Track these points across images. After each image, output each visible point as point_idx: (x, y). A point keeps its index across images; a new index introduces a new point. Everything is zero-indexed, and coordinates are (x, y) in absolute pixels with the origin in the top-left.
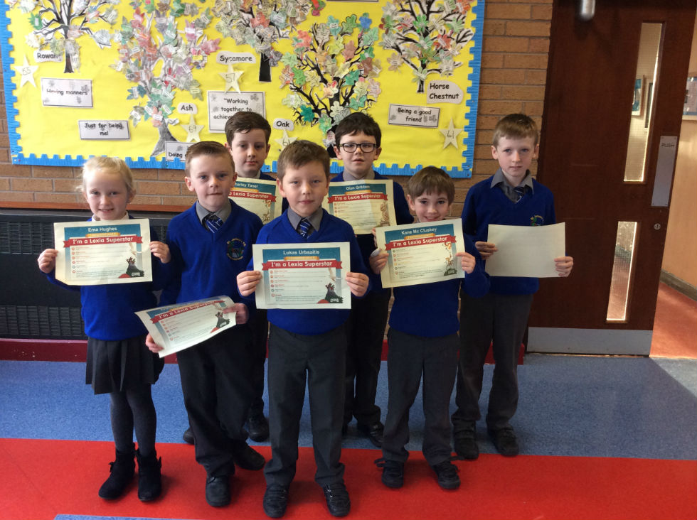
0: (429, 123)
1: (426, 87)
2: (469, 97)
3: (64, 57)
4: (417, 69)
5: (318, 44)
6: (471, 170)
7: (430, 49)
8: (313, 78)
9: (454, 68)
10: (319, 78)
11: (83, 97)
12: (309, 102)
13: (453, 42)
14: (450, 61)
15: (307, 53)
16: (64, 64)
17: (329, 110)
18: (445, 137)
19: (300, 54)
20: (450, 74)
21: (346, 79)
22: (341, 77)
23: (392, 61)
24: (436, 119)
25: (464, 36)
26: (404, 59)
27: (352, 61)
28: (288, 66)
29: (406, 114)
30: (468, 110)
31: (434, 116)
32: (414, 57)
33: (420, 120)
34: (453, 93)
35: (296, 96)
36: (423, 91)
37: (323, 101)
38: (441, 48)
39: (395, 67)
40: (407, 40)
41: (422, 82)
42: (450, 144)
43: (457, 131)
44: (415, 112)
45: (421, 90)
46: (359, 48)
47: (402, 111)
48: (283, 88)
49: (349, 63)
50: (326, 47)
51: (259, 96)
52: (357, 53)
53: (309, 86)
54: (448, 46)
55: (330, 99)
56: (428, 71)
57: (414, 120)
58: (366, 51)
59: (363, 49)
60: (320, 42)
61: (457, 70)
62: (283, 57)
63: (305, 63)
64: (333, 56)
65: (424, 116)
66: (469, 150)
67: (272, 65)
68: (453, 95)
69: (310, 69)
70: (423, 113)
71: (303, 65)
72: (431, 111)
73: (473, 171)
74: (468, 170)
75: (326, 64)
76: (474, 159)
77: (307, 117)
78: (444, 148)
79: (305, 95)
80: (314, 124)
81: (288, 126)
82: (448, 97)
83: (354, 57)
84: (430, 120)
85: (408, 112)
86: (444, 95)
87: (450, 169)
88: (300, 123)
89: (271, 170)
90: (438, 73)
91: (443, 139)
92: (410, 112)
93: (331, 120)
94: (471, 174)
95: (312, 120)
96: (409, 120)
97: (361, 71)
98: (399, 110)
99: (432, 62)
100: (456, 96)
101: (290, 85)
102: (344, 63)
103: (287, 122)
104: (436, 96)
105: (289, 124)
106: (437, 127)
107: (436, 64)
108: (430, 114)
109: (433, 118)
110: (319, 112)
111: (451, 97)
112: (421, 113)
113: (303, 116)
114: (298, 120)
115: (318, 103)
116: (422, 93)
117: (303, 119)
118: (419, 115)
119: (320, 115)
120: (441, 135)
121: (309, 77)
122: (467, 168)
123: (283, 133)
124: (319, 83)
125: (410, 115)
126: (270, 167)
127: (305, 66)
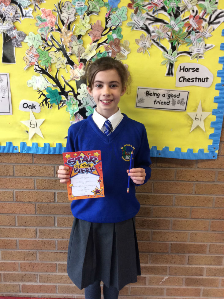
0: (177, 106)
1: (175, 70)
2: (219, 80)
4: (167, 52)
5: (63, 24)
6: (217, 152)
7: (180, 31)
8: (59, 59)
9: (204, 51)
10: (66, 60)
12: (55, 84)
13: (204, 24)
14: (201, 43)
15: (51, 33)
17: (76, 93)
18: (192, 120)
19: (45, 34)
20: (200, 57)
22: (88, 59)
23: (141, 43)
24: (184, 103)
25: (217, 17)
26: (154, 40)
27: (100, 42)
28: (32, 48)
29: (155, 98)
30: (217, 93)
31: (183, 99)
32: (164, 38)
33: (167, 103)
34: (203, 77)
35: (41, 78)
36: (172, 74)
37: (70, 83)
38: (192, 30)
39: (144, 49)
40: (157, 20)
41: (171, 65)
42: (198, 127)
43: (205, 115)
44: (164, 95)
45: (170, 73)
46: (106, 28)
47: (150, 94)
48: (28, 69)
49: (96, 44)
50: (71, 27)
51: (4, 78)
52: (104, 33)
53: (55, 68)
54: (199, 28)
55: (76, 81)
56: (178, 54)
58: (114, 32)
59: (111, 30)
60: (65, 22)
61: (208, 52)
62: (27, 38)
63: (50, 44)
64: (79, 37)
65: (173, 99)
66: (216, 133)
67: (15, 45)
68: (202, 79)
69: (56, 50)
70: (172, 96)
71: (48, 45)
72: (180, 94)
73: (218, 153)
74: (214, 152)
75: (72, 45)
76: (221, 141)
77: (54, 99)
78: (191, 130)
79: (51, 77)
80: (60, 107)
81: (35, 109)
82: (197, 80)
83: (101, 38)
84: (179, 104)
85: (157, 95)
86: (193, 79)
87: (196, 151)
88: (47, 105)
89: (19, 150)
90: (189, 55)
91: (190, 122)
92: (158, 95)
93: (78, 103)
94: (217, 156)
95: (59, 102)
96: (157, 104)
97: (108, 52)
98: (147, 93)
99: (182, 44)
100: (206, 80)
101: (35, 66)
102: (91, 44)
103: (33, 104)
104: (186, 79)
105: (35, 106)
106: (185, 110)
107: (187, 46)
108: (179, 97)
109: (182, 102)
110: (66, 95)
111: (201, 80)
112: (170, 97)
113: (49, 98)
114: (44, 103)
115: (65, 85)
116: (171, 76)
117: (49, 102)
118: (168, 98)
119: (67, 98)
120: (188, 118)
121: (54, 58)
122: (213, 150)
123: (30, 115)
124: (65, 65)
125: (158, 98)
126: (18, 148)
127: (50, 48)
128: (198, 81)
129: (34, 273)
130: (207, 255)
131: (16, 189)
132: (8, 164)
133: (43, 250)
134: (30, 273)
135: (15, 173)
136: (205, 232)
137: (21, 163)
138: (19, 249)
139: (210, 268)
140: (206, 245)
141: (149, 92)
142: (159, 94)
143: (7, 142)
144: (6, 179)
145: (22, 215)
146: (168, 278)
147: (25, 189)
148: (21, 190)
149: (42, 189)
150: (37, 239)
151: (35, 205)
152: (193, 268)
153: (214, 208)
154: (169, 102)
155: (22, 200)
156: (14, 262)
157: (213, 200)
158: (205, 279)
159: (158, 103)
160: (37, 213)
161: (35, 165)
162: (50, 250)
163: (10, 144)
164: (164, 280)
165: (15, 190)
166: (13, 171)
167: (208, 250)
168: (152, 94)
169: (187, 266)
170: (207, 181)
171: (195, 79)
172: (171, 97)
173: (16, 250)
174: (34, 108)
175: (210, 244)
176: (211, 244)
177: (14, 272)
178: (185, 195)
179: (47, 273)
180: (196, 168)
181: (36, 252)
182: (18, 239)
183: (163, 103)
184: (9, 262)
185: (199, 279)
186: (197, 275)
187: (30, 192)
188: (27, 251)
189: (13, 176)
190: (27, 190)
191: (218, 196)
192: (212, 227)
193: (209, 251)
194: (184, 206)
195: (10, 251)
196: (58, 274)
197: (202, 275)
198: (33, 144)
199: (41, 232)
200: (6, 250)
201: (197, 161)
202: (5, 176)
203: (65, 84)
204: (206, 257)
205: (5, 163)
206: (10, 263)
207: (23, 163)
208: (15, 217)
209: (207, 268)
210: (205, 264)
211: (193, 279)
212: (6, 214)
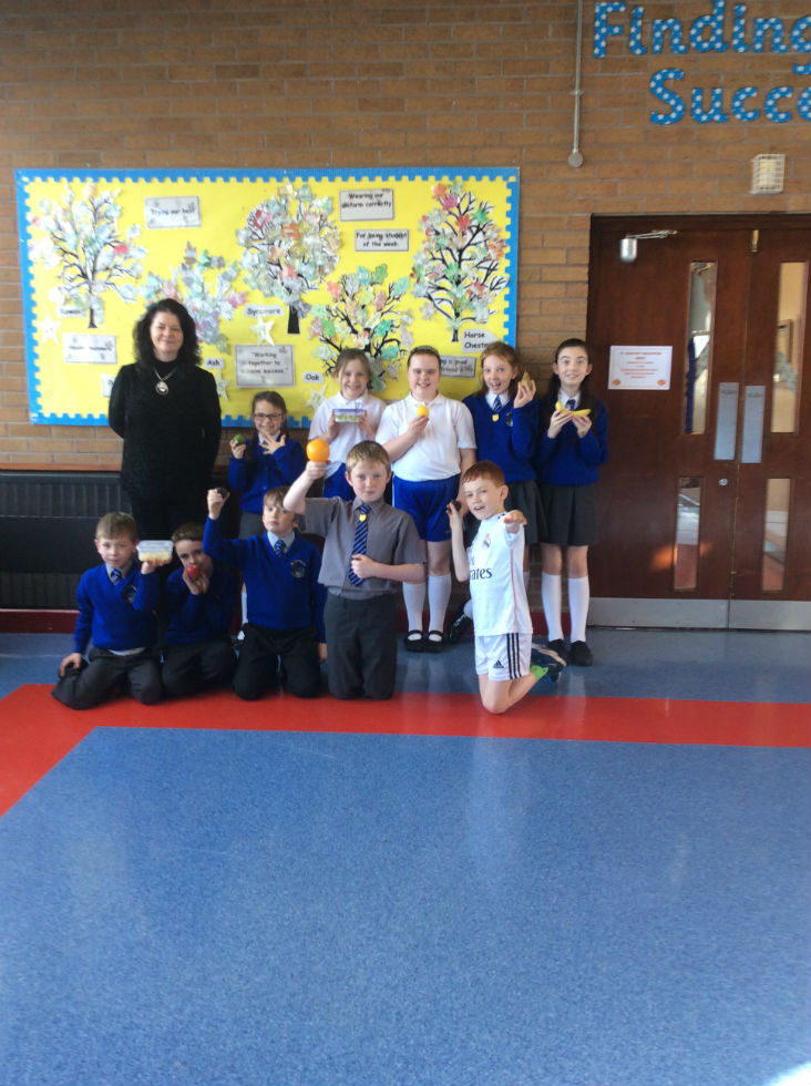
0: (466, 373)
1: (460, 336)
3: (88, 313)
4: (451, 318)
5: (347, 294)
7: (463, 297)
9: (488, 317)
10: (350, 330)
11: (106, 353)
13: (486, 290)
14: (485, 309)
15: (336, 304)
16: (88, 320)
19: (330, 305)
20: (485, 323)
21: (377, 330)
22: (372, 327)
23: (424, 310)
24: (472, 369)
25: (498, 283)
26: (437, 308)
27: (385, 310)
28: (317, 318)
31: (470, 365)
32: (447, 305)
35: (325, 347)
38: (475, 296)
39: (428, 317)
40: (439, 288)
41: (456, 332)
44: (450, 362)
45: (455, 339)
46: (390, 297)
48: (313, 340)
49: (380, 313)
50: (356, 298)
51: (288, 349)
52: (388, 302)
53: (339, 337)
54: (481, 295)
56: (462, 320)
57: (449, 370)
59: (394, 299)
60: (350, 292)
61: (493, 317)
62: (312, 308)
63: (335, 314)
64: (363, 307)
67: (301, 317)
69: (340, 320)
72: (467, 360)
75: (356, 315)
79: (335, 346)
81: (318, 379)
83: (385, 307)
84: (467, 370)
89: (300, 426)
90: (473, 321)
99: (465, 310)
101: (319, 336)
102: (375, 314)
104: (472, 345)
105: (318, 376)
106: (474, 377)
107: (470, 312)
108: (466, 364)
114: (328, 372)
116: (456, 342)
118: (455, 365)
121: (339, 328)
124: (349, 334)
126: (300, 423)
127: (334, 318)
172: (458, 364)
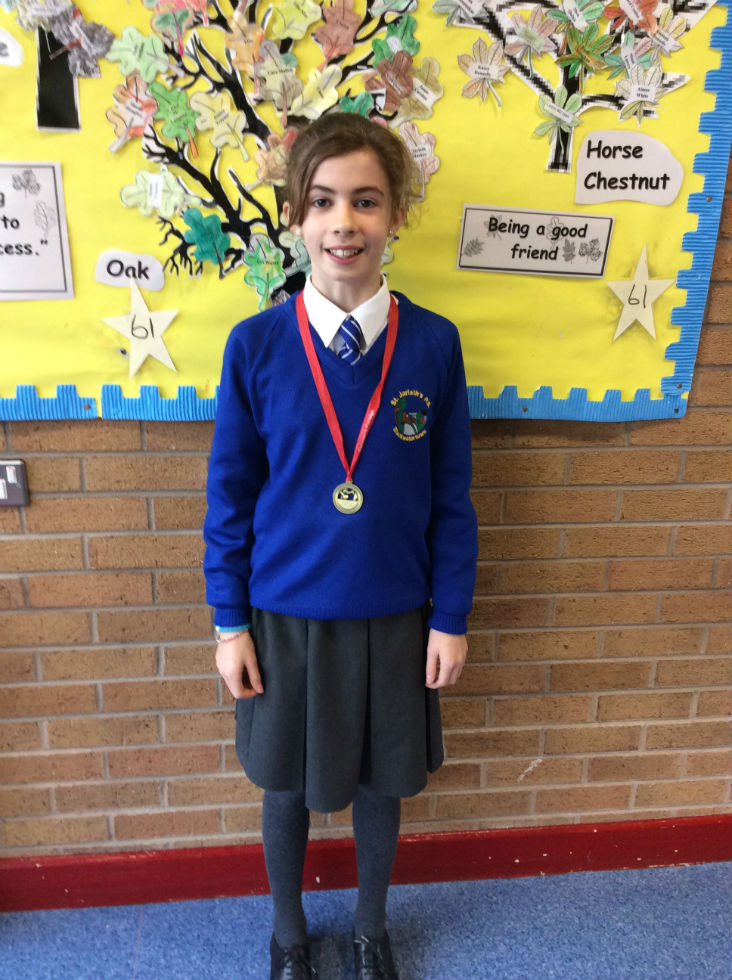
0: (580, 263)
1: (576, 151)
2: (698, 184)
4: (552, 95)
6: (685, 396)
7: (592, 30)
8: (220, 117)
9: (660, 95)
12: (209, 198)
13: (661, 9)
14: (652, 69)
15: (195, 31)
17: (276, 226)
18: (620, 304)
19: (175, 36)
20: (647, 113)
23: (474, 67)
24: (599, 252)
26: (513, 60)
27: (350, 61)
28: (133, 78)
29: (514, 238)
30: (692, 223)
31: (595, 241)
32: (542, 54)
33: (551, 255)
34: (654, 173)
35: (165, 177)
36: (565, 165)
37: (256, 195)
38: (627, 29)
39: (483, 87)
41: (564, 137)
42: (636, 323)
43: (656, 287)
44: (541, 230)
45: (560, 163)
46: (369, 18)
47: (502, 227)
48: (122, 149)
49: (337, 68)
50: (260, 14)
51: (43, 178)
52: (362, 34)
54: (646, 24)
55: (277, 189)
56: (585, 102)
57: (534, 254)
58: (392, 32)
59: (382, 23)
61: (671, 97)
62: (116, 44)
63: (193, 67)
64: (286, 45)
65: (567, 241)
66: (685, 339)
67: (79, 70)
68: (652, 179)
69: (210, 86)
70: (565, 232)
71: (187, 72)
72: (586, 226)
73: (690, 400)
74: (676, 397)
75: (263, 73)
76: (697, 365)
77: (207, 246)
78: (616, 336)
79: (196, 174)
80: (228, 270)
81: (147, 277)
82: (637, 183)
83: (351, 51)
84: (583, 255)
85: (520, 229)
86: (626, 179)
87: (629, 396)
88: (185, 266)
89: (99, 411)
90: (614, 108)
91: (614, 310)
92: (525, 229)
93: (282, 256)
94: (685, 408)
95: (223, 256)
96: (520, 256)
97: (375, 96)
98: (491, 224)
99: (597, 72)
100: (661, 182)
101: (145, 141)
102: (321, 69)
103: (140, 263)
104: (604, 179)
105: (147, 269)
106: (601, 274)
107: (611, 77)
108: (584, 236)
109: (593, 249)
110: (244, 231)
111: (647, 183)
112: (558, 235)
113: (192, 244)
114: (178, 258)
115: (240, 200)
116: (563, 171)
117: (192, 254)
118: (553, 239)
119: (247, 241)
120: (609, 299)
121: (207, 114)
122: (674, 390)
123: (129, 298)
124: (241, 135)
125: (524, 240)
126: (96, 404)
127: (191, 79)
128: (640, 187)
129: (151, 780)
130: (650, 692)
131: (90, 531)
132: (63, 455)
133: (181, 708)
134: (139, 780)
135: (87, 481)
136: (646, 627)
137: (106, 451)
138: (103, 712)
139: (656, 727)
140: (648, 662)
141: (496, 221)
142: (528, 227)
143: (58, 388)
144: (57, 501)
145: (112, 610)
146: (542, 764)
147: (118, 531)
148: (109, 534)
149: (172, 529)
150: (161, 678)
151: (153, 576)
152: (611, 728)
153: (672, 558)
154: (556, 252)
155: (111, 564)
156: (87, 751)
157: (670, 535)
158: (643, 759)
159: (524, 255)
160: (157, 601)
161: (149, 455)
162: (199, 706)
163: (68, 392)
164: (530, 769)
165: (88, 536)
166: (81, 477)
167: (653, 676)
168: (505, 225)
169: (595, 725)
170: (654, 482)
171: (631, 178)
172: (561, 236)
173: (94, 716)
174: (143, 276)
175: (658, 659)
176: (663, 659)
177: (87, 783)
178: (593, 526)
179: (191, 777)
180: (624, 446)
181: (158, 716)
182: (100, 682)
183: (539, 255)
184: (74, 751)
185: (627, 759)
186: (620, 750)
187: (136, 540)
188: (131, 714)
189: (81, 490)
190: (126, 534)
191: (684, 524)
192: (664, 612)
193: (656, 680)
194: (589, 557)
195: (75, 719)
196: (225, 776)
197: (635, 748)
198: (144, 390)
199: (172, 656)
200: (63, 718)
201: (629, 426)
202: (55, 492)
203: (243, 199)
204: (647, 695)
205: (55, 451)
206: (77, 756)
207: (110, 451)
208: (89, 616)
209: (650, 727)
210: (644, 718)
211: (612, 760)
212: (61, 608)
